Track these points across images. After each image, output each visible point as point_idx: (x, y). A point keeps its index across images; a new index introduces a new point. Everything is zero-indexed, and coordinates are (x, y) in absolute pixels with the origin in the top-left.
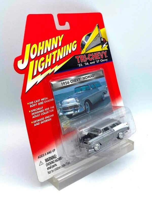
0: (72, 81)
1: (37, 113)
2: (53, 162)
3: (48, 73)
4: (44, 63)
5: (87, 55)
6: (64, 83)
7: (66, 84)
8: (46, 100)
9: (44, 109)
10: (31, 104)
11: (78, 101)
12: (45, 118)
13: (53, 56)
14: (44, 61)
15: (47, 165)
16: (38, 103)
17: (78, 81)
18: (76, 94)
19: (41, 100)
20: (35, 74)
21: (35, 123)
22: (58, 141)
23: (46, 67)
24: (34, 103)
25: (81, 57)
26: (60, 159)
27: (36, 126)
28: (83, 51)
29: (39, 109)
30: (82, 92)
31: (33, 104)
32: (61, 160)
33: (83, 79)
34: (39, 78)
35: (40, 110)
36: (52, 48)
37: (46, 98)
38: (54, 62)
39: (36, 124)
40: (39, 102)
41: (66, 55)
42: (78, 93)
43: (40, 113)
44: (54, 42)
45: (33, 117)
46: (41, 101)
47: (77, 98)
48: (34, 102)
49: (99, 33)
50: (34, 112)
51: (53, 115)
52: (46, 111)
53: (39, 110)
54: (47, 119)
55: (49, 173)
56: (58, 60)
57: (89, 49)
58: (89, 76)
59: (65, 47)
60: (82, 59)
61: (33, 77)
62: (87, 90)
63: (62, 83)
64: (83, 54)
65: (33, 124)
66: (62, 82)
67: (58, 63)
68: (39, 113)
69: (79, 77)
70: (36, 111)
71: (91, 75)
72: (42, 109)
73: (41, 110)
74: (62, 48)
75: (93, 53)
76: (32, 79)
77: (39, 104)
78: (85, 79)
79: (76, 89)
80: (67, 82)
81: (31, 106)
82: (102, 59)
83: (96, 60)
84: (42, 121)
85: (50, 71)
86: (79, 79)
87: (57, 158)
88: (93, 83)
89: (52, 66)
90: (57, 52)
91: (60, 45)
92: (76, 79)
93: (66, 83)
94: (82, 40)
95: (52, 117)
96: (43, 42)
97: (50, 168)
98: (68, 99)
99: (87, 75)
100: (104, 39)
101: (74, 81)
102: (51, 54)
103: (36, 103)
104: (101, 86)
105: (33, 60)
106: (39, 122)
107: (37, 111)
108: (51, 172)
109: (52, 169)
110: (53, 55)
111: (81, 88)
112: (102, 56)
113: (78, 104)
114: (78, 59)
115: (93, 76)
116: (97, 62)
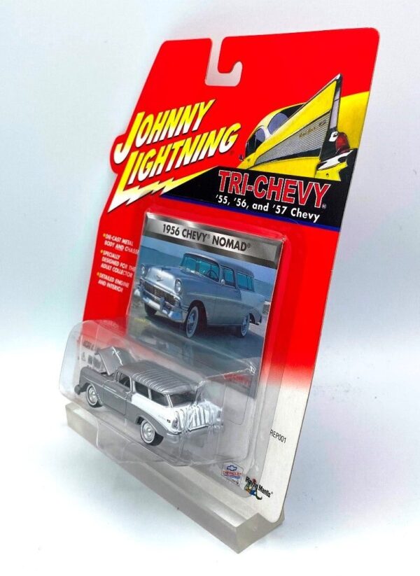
0: (185, 233)
3: (151, 190)
4: (152, 163)
11: (179, 289)
13: (172, 150)
14: (154, 159)
18: (182, 271)
20: (131, 181)
25: (233, 175)
30: (198, 273)
33: (213, 243)
36: (177, 133)
41: (200, 158)
42: (188, 270)
47: (179, 281)
57: (268, 161)
58: (233, 241)
59: (205, 135)
60: (236, 183)
61: (127, 186)
69: (205, 232)
71: (238, 242)
74: (198, 138)
76: (124, 190)
78: (217, 244)
79: (186, 258)
80: (175, 229)
82: (301, 207)
83: (277, 204)
85: (155, 187)
86: (204, 236)
90: (183, 144)
91: (195, 128)
96: (167, 113)
98: (163, 269)
99: (227, 237)
100: (342, 135)
101: (191, 234)
102: (170, 146)
105: (137, 149)
111: (197, 262)
112: (303, 197)
113: (176, 296)
114: (224, 178)
115: (243, 248)
116: (278, 211)
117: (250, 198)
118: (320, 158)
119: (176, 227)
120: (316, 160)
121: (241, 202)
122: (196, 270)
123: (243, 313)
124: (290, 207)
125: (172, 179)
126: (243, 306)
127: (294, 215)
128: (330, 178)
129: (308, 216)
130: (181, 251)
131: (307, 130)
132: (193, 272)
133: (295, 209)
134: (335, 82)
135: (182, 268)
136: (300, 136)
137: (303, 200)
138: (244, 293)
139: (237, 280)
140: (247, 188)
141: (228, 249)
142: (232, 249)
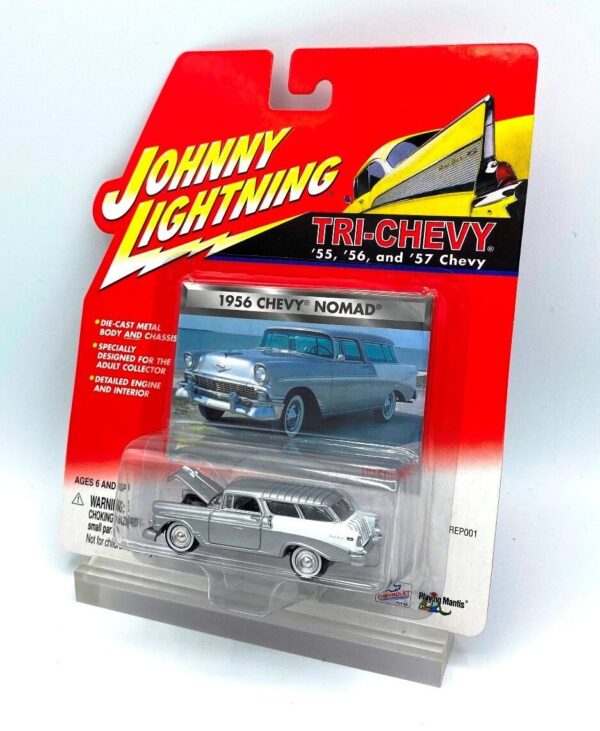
0: (263, 303)
1: (114, 357)
3: (187, 251)
4: (183, 215)
5: (371, 221)
6: (230, 299)
7: (236, 305)
8: (150, 331)
9: (137, 354)
10: (106, 326)
11: (263, 377)
12: (130, 383)
13: (220, 198)
14: (187, 209)
16: (124, 330)
17: (288, 307)
19: (135, 325)
20: (144, 242)
21: (99, 384)
23: (185, 230)
24: (113, 328)
25: (337, 222)
27: (99, 393)
28: (361, 202)
29: (121, 349)
31: (111, 328)
33: (316, 310)
34: (154, 260)
35: (124, 354)
36: (228, 172)
37: (155, 328)
38: (218, 219)
39: (102, 388)
40: (130, 330)
41: (275, 204)
42: (276, 350)
43: (122, 362)
44: (244, 151)
45: (99, 365)
46: (134, 329)
47: (260, 366)
48: (114, 322)
49: (483, 137)
50: (106, 351)
51: (157, 386)
52: (141, 364)
53: (120, 353)
54: (137, 388)
56: (235, 214)
57: (394, 201)
58: (350, 305)
59: (280, 174)
60: (344, 232)
61: (136, 250)
62: (317, 353)
63: (222, 297)
64: (354, 216)
65: (94, 384)
66: (226, 294)
67: (230, 226)
68: (118, 361)
69: (299, 298)
70: (112, 352)
71: (359, 305)
72: (131, 354)
73: (127, 354)
74: (267, 178)
75: (411, 218)
76: (130, 256)
77: (127, 334)
78: (323, 310)
79: (269, 335)
80: (243, 300)
81: (102, 332)
82: (453, 252)
83: (416, 251)
84: (121, 387)
85: (195, 247)
86: (299, 304)
88: (358, 341)
89: (209, 231)
90: (240, 188)
91: (262, 164)
92: (286, 301)
93: (238, 303)
95: (152, 390)
96: (203, 147)
98: (226, 355)
99: (339, 301)
100: (503, 165)
101: (273, 303)
102: (215, 192)
103: (120, 329)
105: (150, 197)
106: (109, 384)
107: (115, 352)
108: (96, 540)
110: (224, 195)
111: (291, 338)
112: (457, 240)
113: (257, 386)
114: (321, 230)
115: (370, 310)
116: (418, 260)
117: (370, 249)
118: (476, 193)
119: (244, 296)
120: (470, 196)
121: (357, 254)
122: (290, 349)
123: (383, 392)
124: (437, 254)
125: (226, 234)
126: (382, 383)
127: (446, 263)
128: (494, 215)
129: (468, 263)
130: (258, 328)
131: (449, 161)
132: (286, 351)
133: (446, 256)
134: (484, 105)
135: (263, 349)
136: (440, 169)
137: (456, 245)
138: (380, 368)
139: (365, 352)
140: (364, 237)
141: (343, 315)
142: (348, 315)
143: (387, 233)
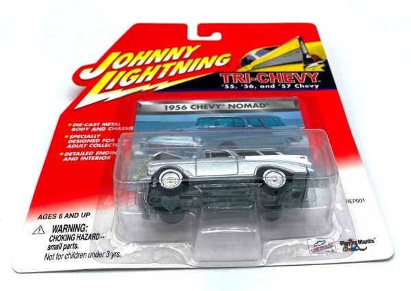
0: (194, 107)
1: (82, 141)
2: (69, 238)
3: (140, 90)
4: (137, 76)
5: (253, 74)
6: (172, 107)
7: (176, 109)
8: (112, 126)
9: (101, 138)
10: (77, 126)
11: (200, 140)
12: (95, 153)
13: (161, 70)
14: (140, 74)
15: (52, 238)
16: (92, 127)
17: (212, 108)
18: (199, 128)
19: (101, 124)
20: (110, 87)
21: (68, 157)
22: (108, 202)
24: (83, 127)
26: (95, 236)
27: (67, 162)
29: (89, 136)
31: (81, 127)
32: (94, 241)
33: (229, 108)
35: (90, 139)
36: (166, 60)
37: (116, 124)
39: (70, 158)
40: (96, 127)
41: (196, 70)
42: (206, 127)
43: (89, 143)
44: (175, 53)
45: (69, 146)
46: (100, 126)
48: (84, 124)
49: (301, 47)
50: (75, 138)
52: (105, 143)
53: (87, 139)
54: (101, 155)
55: (48, 257)
57: (264, 67)
58: (250, 104)
60: (240, 78)
61: (103, 91)
62: (234, 126)
63: (166, 106)
64: (243, 73)
65: (63, 157)
66: (168, 105)
68: (85, 143)
69: (218, 104)
70: (80, 139)
72: (97, 138)
73: (93, 138)
75: (275, 73)
76: (99, 93)
77: (94, 129)
78: (234, 108)
79: (201, 121)
80: (181, 107)
81: (73, 130)
82: (301, 83)
83: (281, 84)
85: (146, 88)
86: (218, 106)
87: (87, 233)
88: (259, 118)
89: (156, 81)
90: (174, 65)
92: (210, 105)
93: (178, 108)
94: (247, 54)
95: (112, 155)
96: (150, 52)
97: (57, 247)
99: (243, 103)
101: (202, 107)
102: (158, 67)
103: (88, 127)
104: (283, 125)
106: (77, 156)
107: (83, 139)
108: (55, 257)
109: (60, 252)
110: (164, 67)
111: (215, 120)
112: (301, 79)
114: (226, 78)
115: (262, 106)
116: (283, 87)
117: (256, 84)
118: (304, 64)
119: (181, 105)
121: (249, 86)
128: (316, 71)
132: (214, 127)
135: (197, 127)
137: (301, 81)
140: (250, 79)
141: (247, 108)
142: (250, 108)
143: (263, 78)
